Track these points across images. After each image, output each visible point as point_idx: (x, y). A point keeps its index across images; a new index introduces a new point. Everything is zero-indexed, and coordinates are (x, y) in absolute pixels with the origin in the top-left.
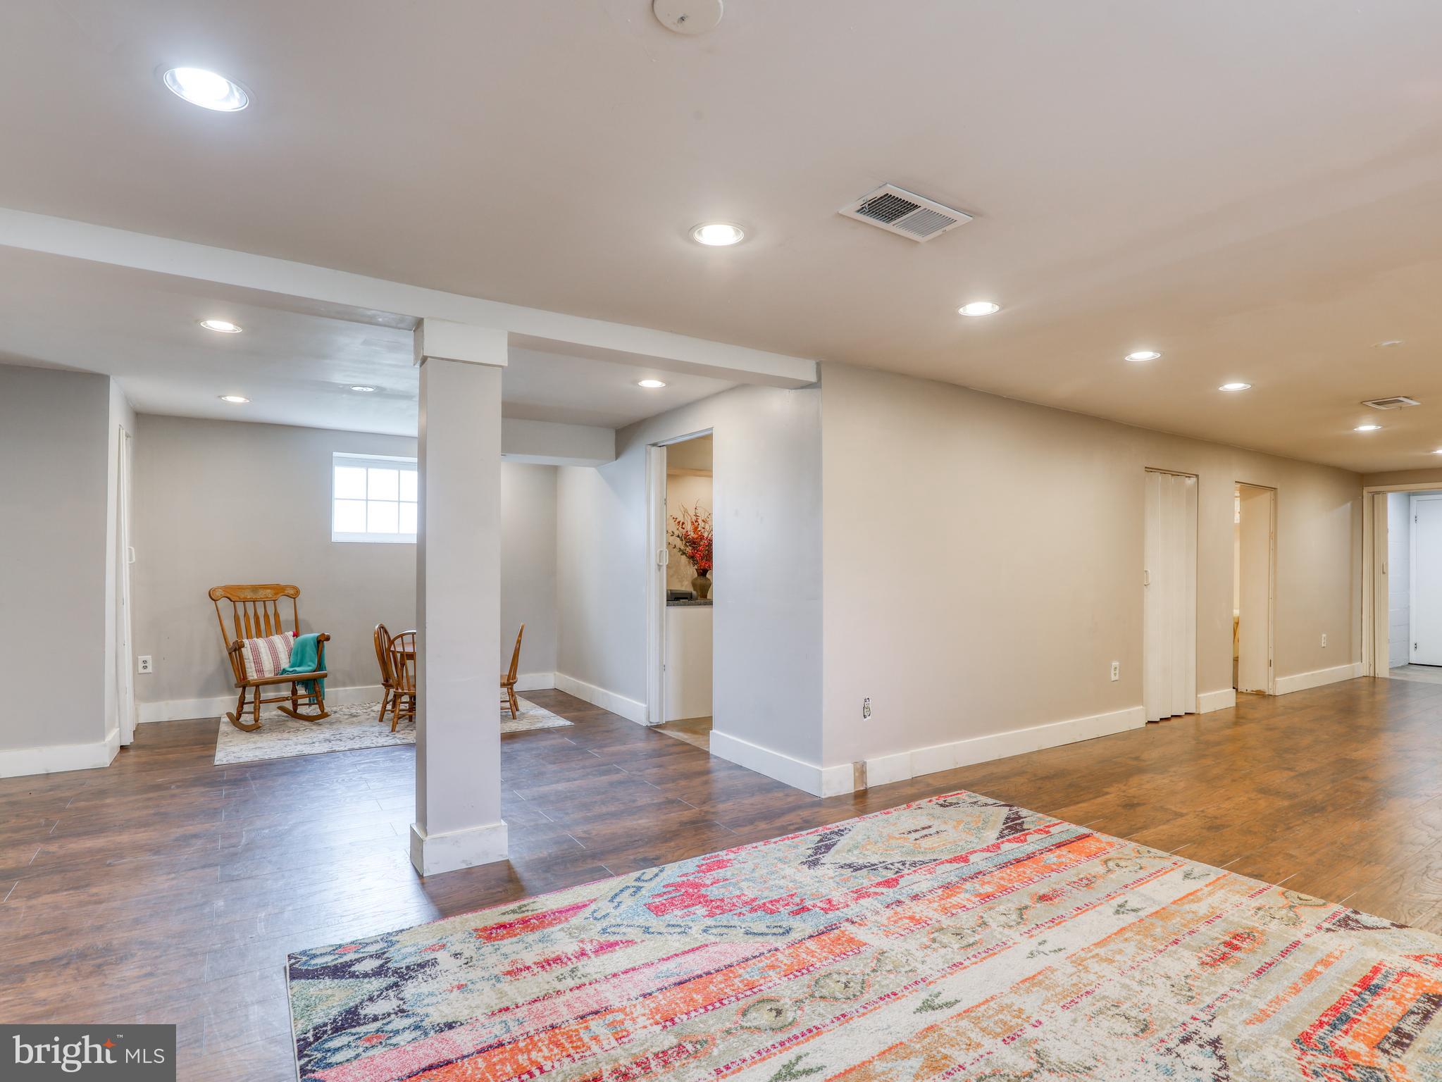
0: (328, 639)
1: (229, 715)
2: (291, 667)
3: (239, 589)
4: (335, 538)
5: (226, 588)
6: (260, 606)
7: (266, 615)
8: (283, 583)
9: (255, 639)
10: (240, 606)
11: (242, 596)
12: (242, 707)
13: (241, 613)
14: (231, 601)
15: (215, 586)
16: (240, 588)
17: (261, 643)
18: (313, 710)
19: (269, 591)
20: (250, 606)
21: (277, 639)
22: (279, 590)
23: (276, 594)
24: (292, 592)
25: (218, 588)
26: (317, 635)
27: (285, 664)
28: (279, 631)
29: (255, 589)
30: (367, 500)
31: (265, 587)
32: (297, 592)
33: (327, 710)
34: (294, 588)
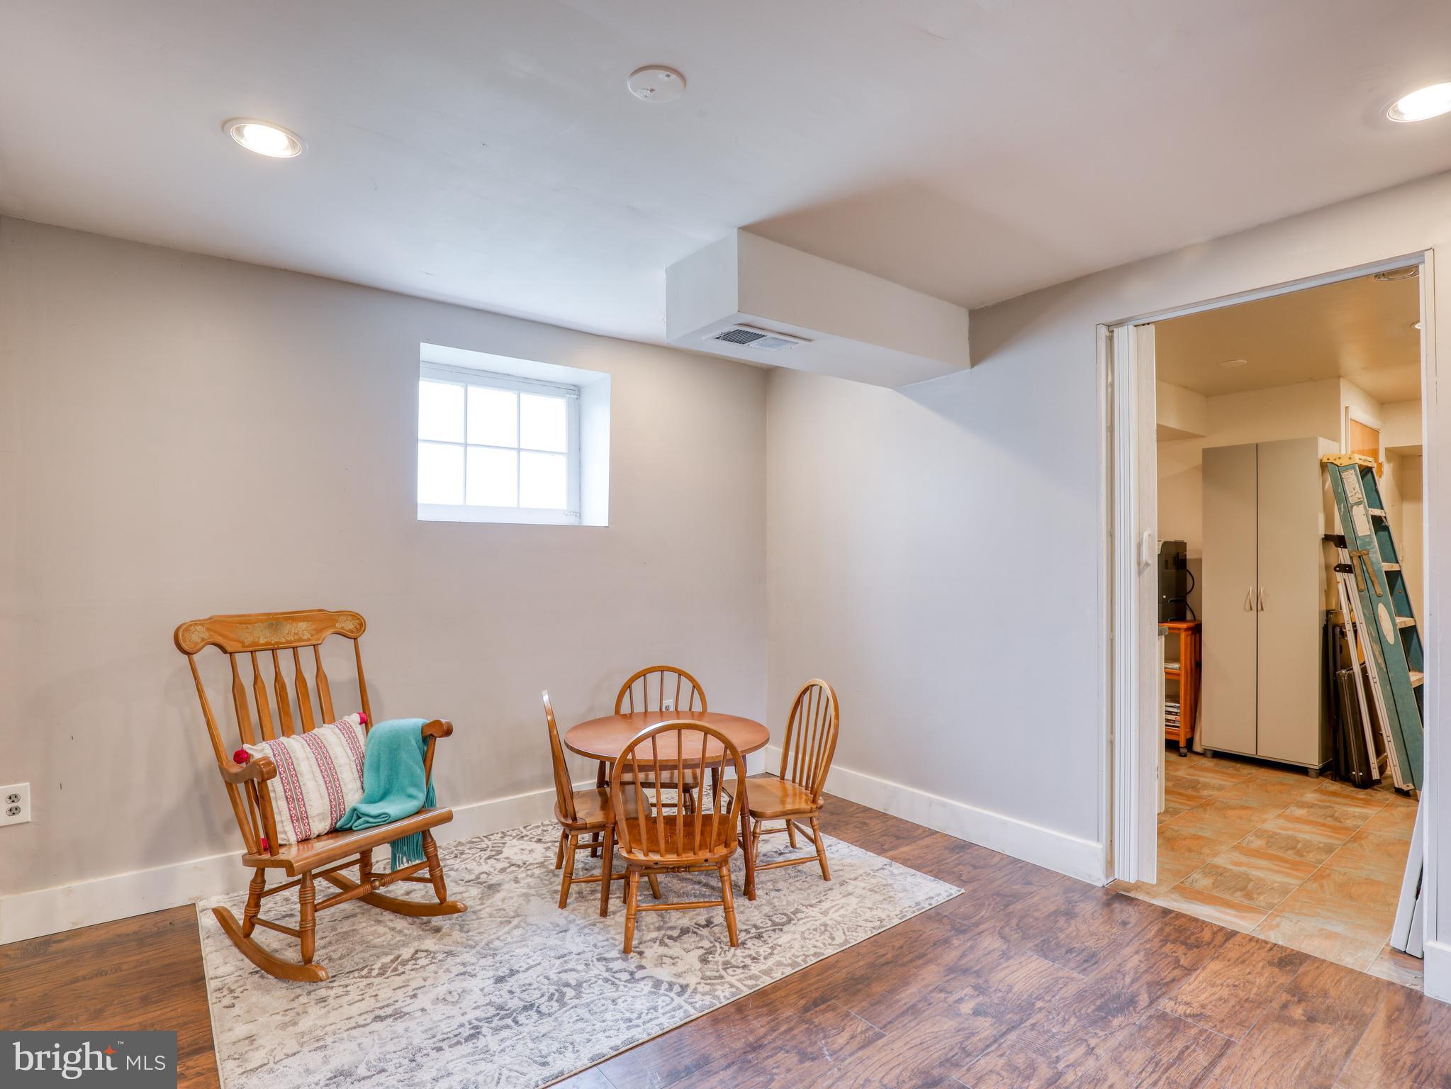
0: (448, 732)
1: (222, 916)
2: (371, 801)
3: (241, 623)
4: (422, 516)
5: (214, 624)
6: (285, 657)
7: (300, 678)
8: (332, 607)
9: (283, 739)
10: (243, 660)
11: (249, 640)
12: (258, 906)
13: (247, 680)
14: (225, 651)
15: (187, 618)
16: (245, 621)
17: (296, 745)
18: (421, 893)
19: (303, 625)
20: (264, 659)
21: (327, 733)
22: (325, 620)
23: (320, 631)
24: (349, 625)
25: (195, 623)
26: (420, 721)
27: (352, 797)
28: (328, 716)
29: (275, 621)
30: (466, 445)
31: (293, 617)
32: (361, 626)
33: (454, 891)
34: (355, 616)
